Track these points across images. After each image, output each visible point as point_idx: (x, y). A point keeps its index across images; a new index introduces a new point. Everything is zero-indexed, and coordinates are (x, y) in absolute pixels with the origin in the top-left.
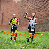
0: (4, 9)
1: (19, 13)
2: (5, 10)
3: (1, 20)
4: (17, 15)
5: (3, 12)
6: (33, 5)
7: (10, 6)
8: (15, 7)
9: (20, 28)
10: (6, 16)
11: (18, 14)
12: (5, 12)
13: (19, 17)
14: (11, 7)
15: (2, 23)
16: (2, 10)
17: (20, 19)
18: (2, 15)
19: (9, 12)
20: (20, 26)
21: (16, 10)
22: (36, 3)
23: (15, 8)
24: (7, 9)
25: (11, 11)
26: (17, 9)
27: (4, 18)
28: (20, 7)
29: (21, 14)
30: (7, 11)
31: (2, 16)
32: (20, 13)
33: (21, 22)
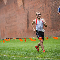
1: (50, 11)
2: (30, 8)
3: (27, 23)
4: (48, 14)
5: (28, 11)
8: (44, 2)
10: (32, 18)
11: (50, 12)
12: (31, 11)
13: (51, 17)
14: (38, 3)
15: (28, 28)
16: (27, 10)
17: (52, 19)
18: (28, 16)
20: (54, 30)
21: (46, 7)
23: (44, 5)
24: (34, 6)
25: (39, 9)
26: (47, 5)
27: (30, 20)
28: (51, 1)
29: (54, 11)
30: (33, 10)
31: (27, 18)
32: (52, 11)
33: (54, 24)
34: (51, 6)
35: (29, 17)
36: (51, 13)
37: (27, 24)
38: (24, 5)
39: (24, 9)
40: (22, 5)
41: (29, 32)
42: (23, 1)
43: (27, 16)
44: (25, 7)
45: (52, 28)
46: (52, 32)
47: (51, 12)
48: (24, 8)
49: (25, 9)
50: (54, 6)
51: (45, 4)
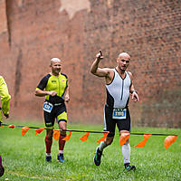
0: (25, 40)
1: (82, 56)
2: (28, 43)
3: (14, 81)
4: (75, 62)
5: (21, 51)
6: (133, 25)
7: (47, 29)
9: (85, 111)
11: (79, 58)
12: (28, 51)
13: (82, 71)
14: (50, 32)
15: (15, 95)
16: (16, 46)
17: (84, 77)
18: (18, 62)
19: (45, 50)
22: (148, 17)
23: (67, 37)
24: (37, 39)
25: (51, 47)
27: (23, 74)
29: (90, 57)
30: (34, 49)
31: (15, 69)
32: (85, 55)
34: (85, 42)
35: (22, 66)
36: (82, 60)
37: (14, 85)
38: (10, 34)
39: (10, 45)
40: (4, 33)
41: (18, 104)
42: (9, 23)
43: (15, 64)
44: (12, 38)
45: (81, 101)
46: (82, 110)
47: (84, 58)
48: (10, 40)
49: (12, 43)
50: (92, 42)
51: (69, 37)
